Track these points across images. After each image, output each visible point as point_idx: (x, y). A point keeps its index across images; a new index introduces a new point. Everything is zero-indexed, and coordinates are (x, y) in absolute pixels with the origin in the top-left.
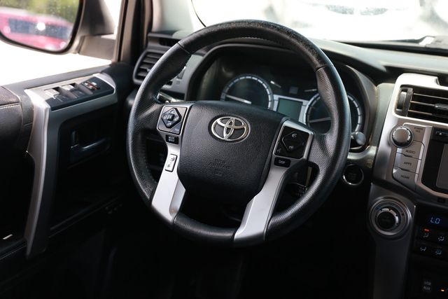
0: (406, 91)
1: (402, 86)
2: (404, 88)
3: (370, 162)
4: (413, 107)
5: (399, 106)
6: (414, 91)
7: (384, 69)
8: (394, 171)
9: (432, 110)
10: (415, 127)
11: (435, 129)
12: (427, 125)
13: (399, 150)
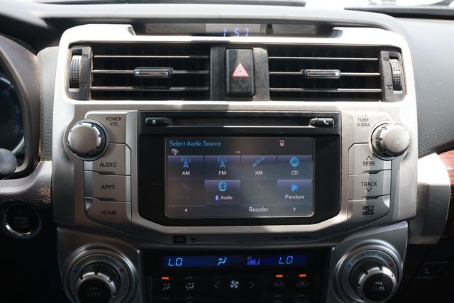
0: (79, 53)
1: (71, 46)
2: (76, 48)
3: (45, 191)
4: (98, 79)
5: (73, 83)
6: (95, 51)
7: (43, 24)
8: (88, 206)
9: (131, 80)
10: (108, 118)
11: (144, 114)
12: (127, 108)
13: (89, 165)
